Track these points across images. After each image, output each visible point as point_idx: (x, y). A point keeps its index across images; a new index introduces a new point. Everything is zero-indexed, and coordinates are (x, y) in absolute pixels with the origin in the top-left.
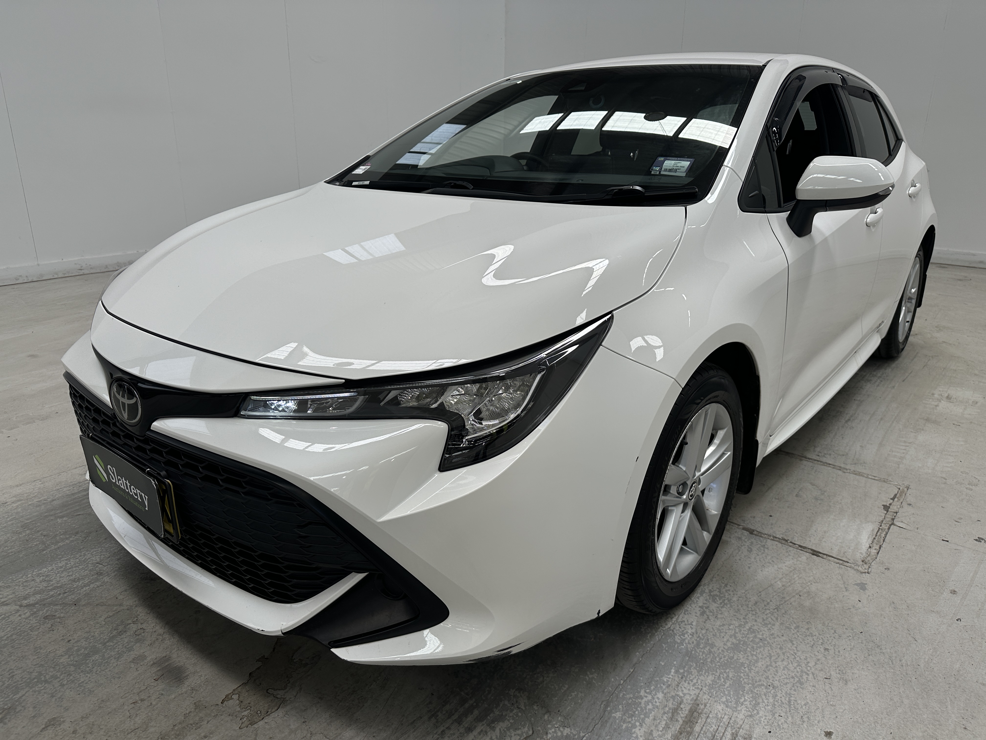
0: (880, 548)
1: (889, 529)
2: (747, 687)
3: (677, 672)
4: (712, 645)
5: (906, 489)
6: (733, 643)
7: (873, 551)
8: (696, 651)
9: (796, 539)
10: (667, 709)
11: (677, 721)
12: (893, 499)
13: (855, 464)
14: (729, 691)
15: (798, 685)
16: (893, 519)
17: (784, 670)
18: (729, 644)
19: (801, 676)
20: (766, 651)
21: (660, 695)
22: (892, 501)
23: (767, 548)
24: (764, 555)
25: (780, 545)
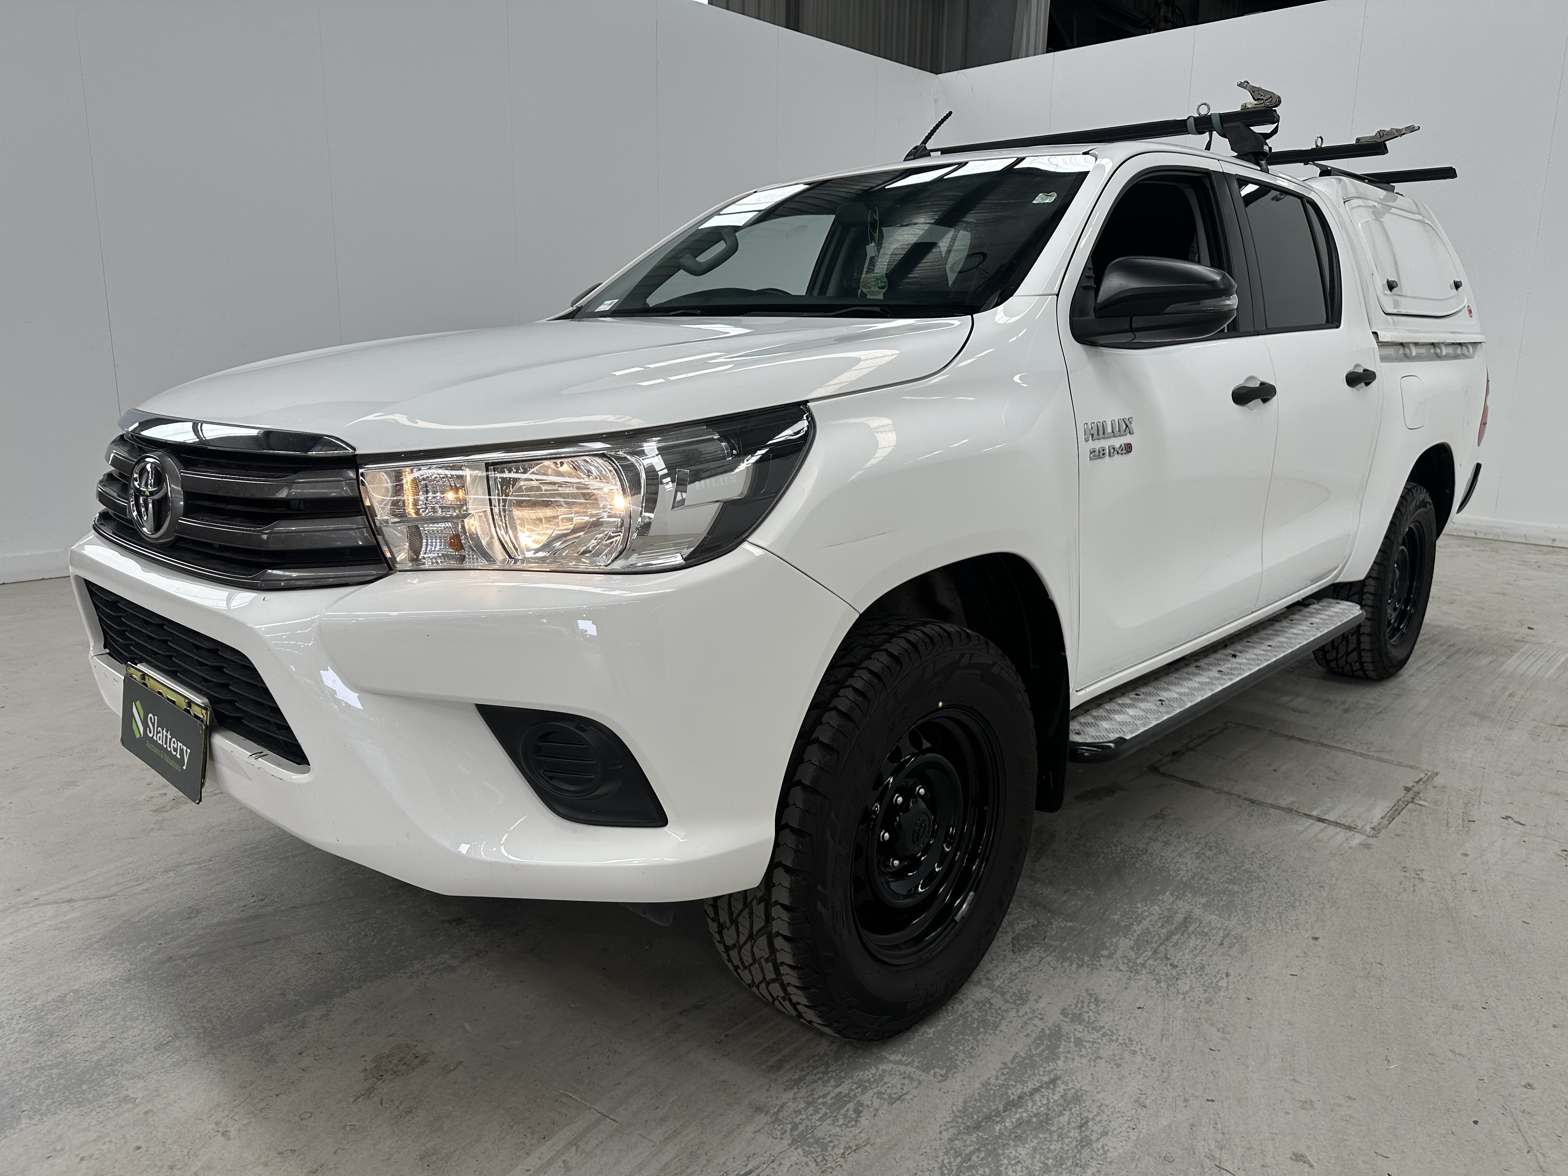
0: (1393, 819)
1: (1407, 805)
2: (1240, 907)
3: (1171, 894)
4: (1207, 879)
5: (1434, 775)
6: (1228, 879)
7: (1385, 822)
8: (1190, 882)
9: (1301, 808)
10: (1162, 916)
11: (1173, 924)
12: (1417, 782)
13: (1380, 751)
14: (1223, 909)
15: (1291, 908)
16: (1413, 798)
17: (1277, 897)
18: (1224, 879)
19: (1295, 903)
20: (1261, 884)
21: (1156, 907)
22: (1415, 784)
23: (1270, 815)
24: (1265, 820)
25: (1284, 813)
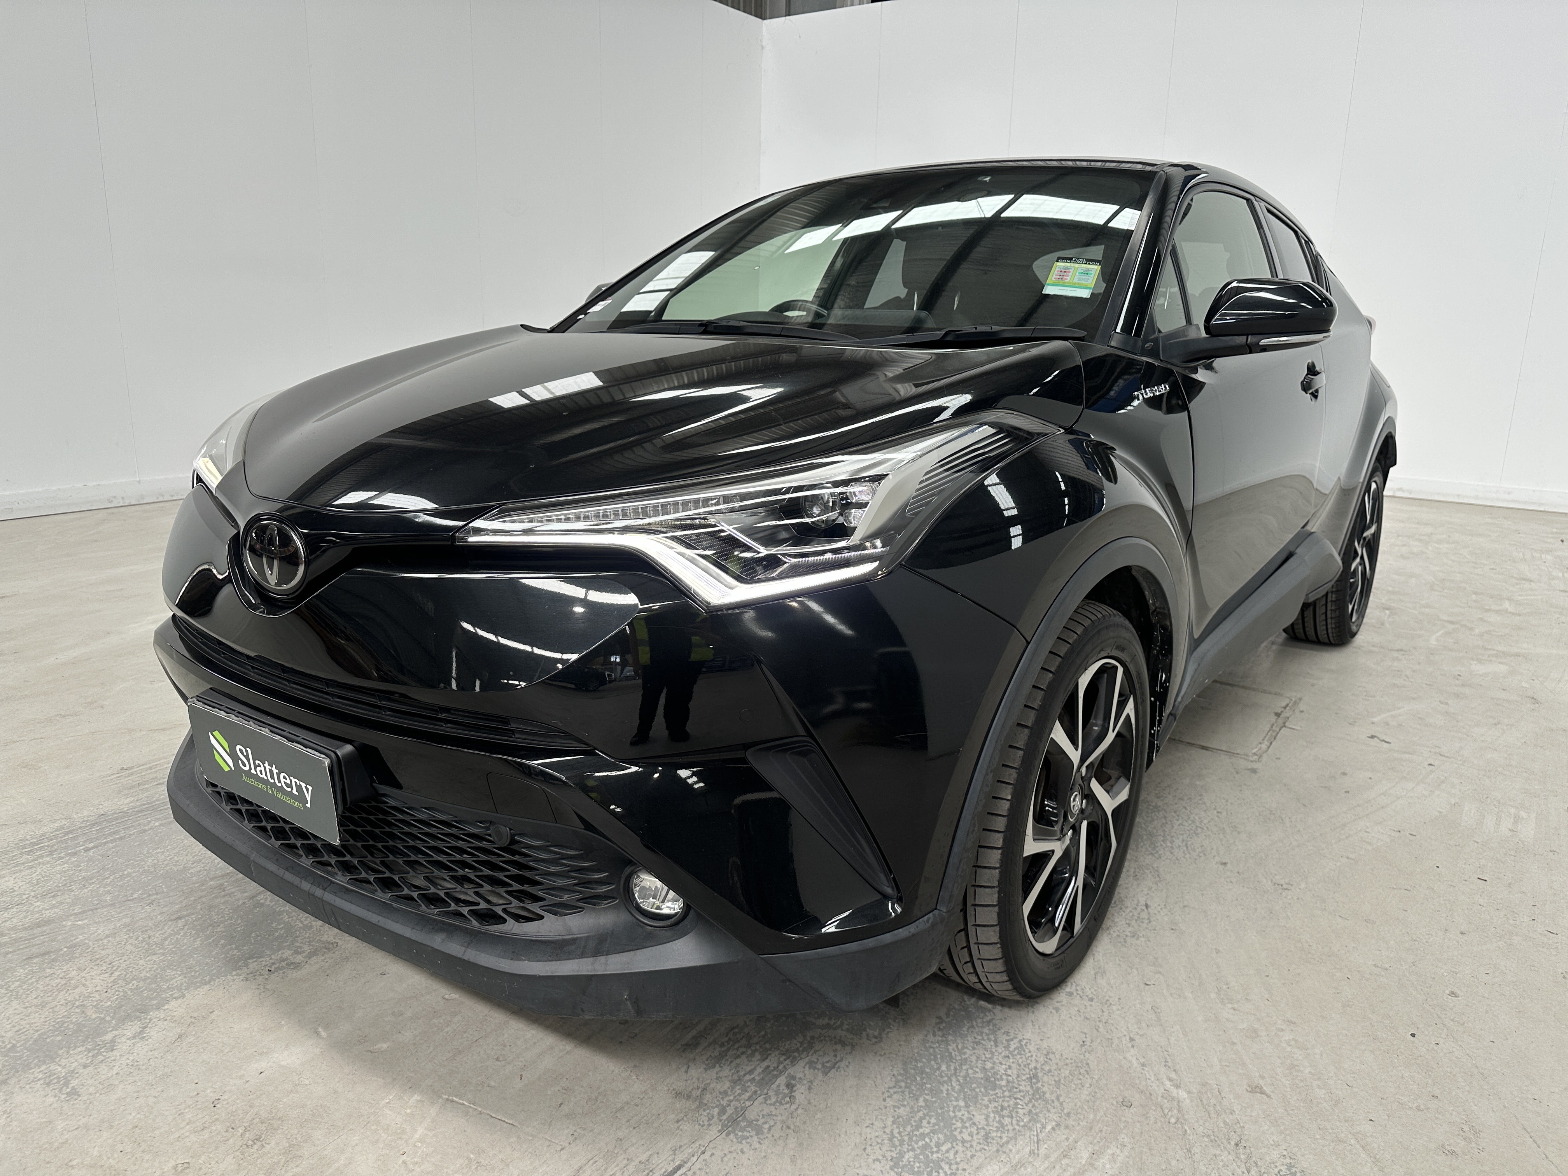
1: (1280, 730)
5: (1298, 701)
7: (1264, 747)
12: (1285, 708)
16: (1284, 723)
